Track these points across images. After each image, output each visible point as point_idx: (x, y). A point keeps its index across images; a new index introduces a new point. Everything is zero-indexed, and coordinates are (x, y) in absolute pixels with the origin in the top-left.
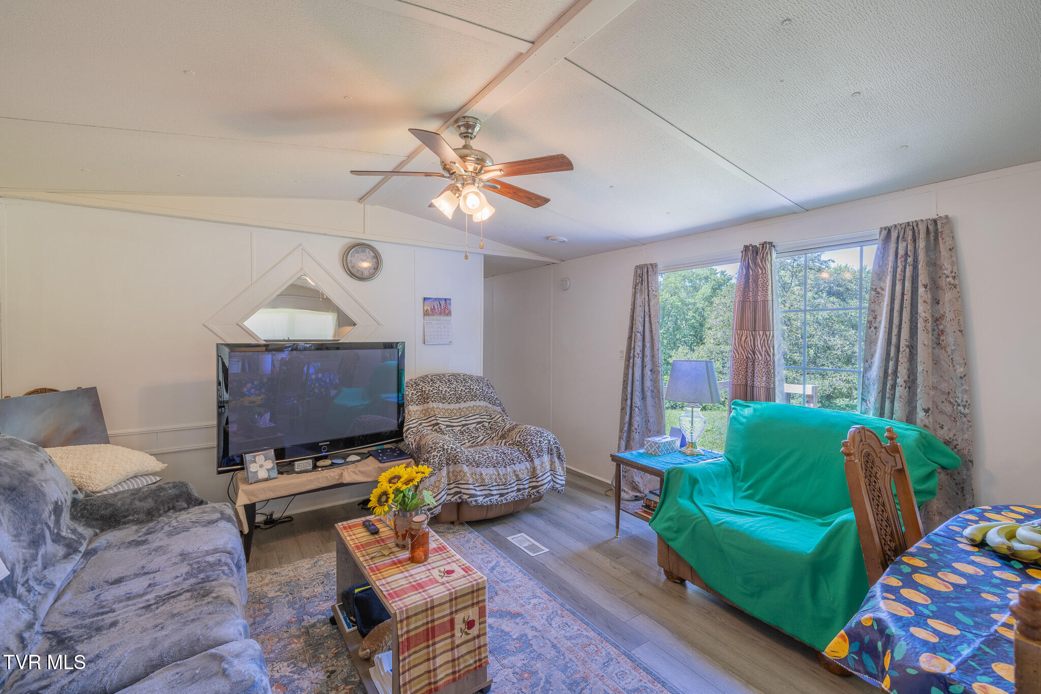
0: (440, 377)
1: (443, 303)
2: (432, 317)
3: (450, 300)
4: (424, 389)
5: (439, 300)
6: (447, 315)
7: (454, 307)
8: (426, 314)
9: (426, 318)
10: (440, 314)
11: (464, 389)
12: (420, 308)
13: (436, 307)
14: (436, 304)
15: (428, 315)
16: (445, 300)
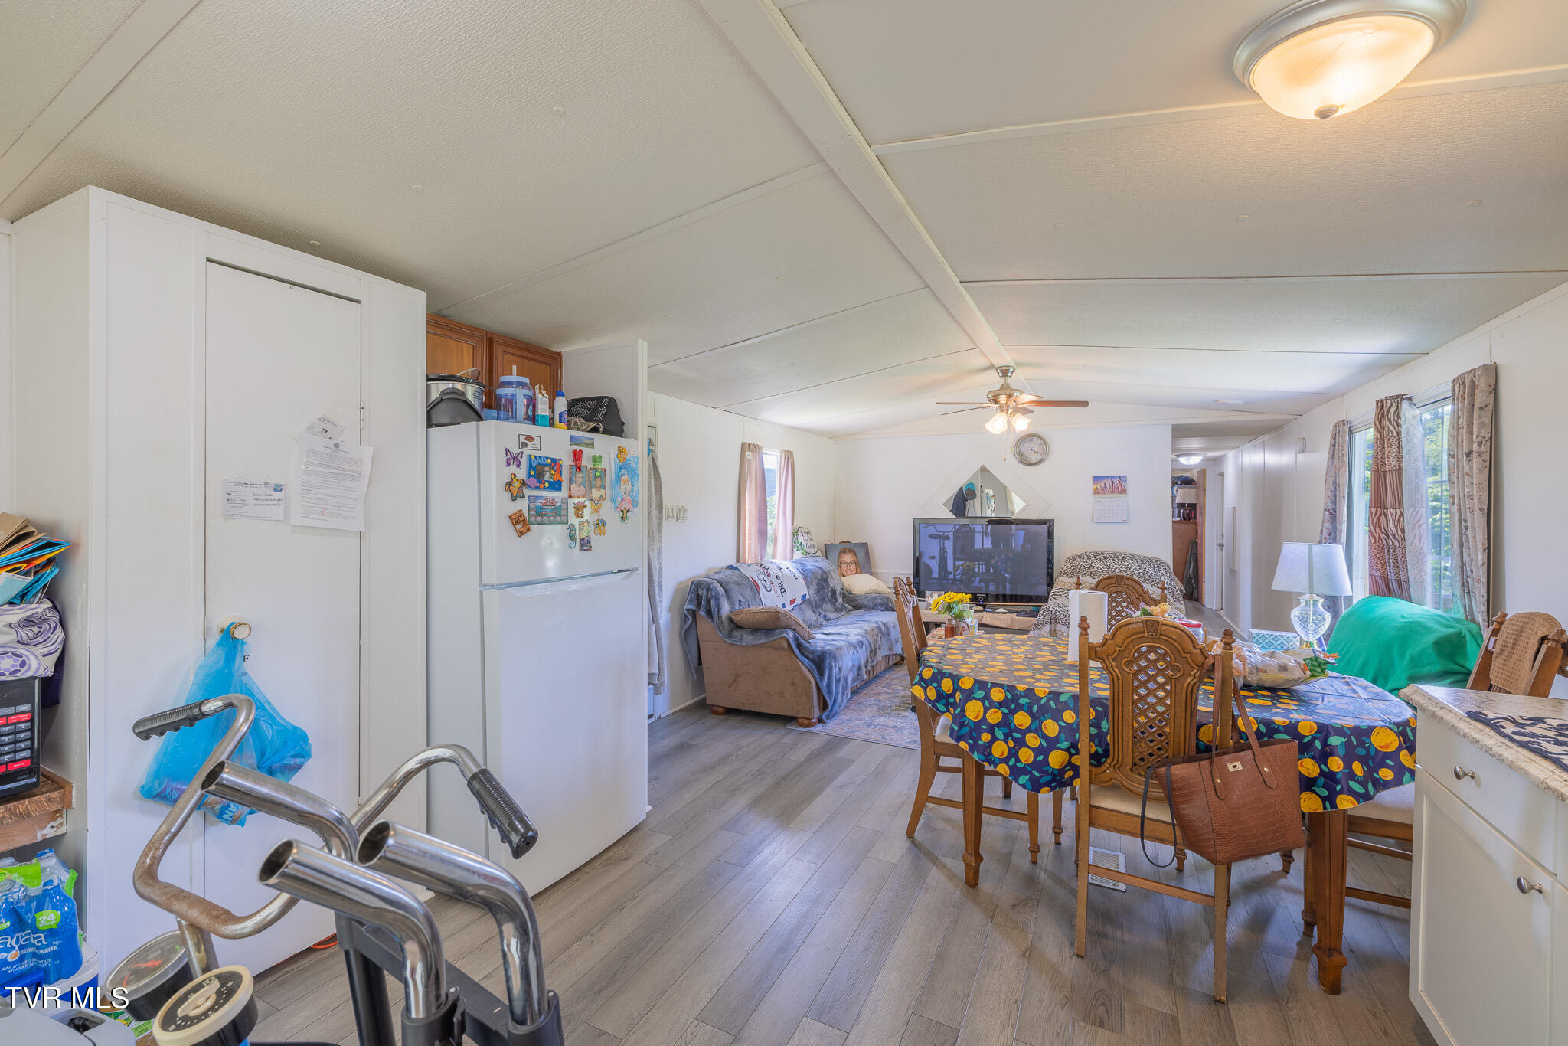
0: (1097, 555)
1: (1116, 481)
2: (1102, 496)
3: (1125, 477)
4: (1093, 565)
5: (1112, 478)
6: (1121, 493)
7: (1130, 485)
8: (1096, 492)
9: (1097, 496)
10: (1113, 492)
11: (1119, 567)
12: (1090, 486)
13: (1107, 485)
14: (1108, 482)
15: (1099, 493)
16: (1120, 477)
